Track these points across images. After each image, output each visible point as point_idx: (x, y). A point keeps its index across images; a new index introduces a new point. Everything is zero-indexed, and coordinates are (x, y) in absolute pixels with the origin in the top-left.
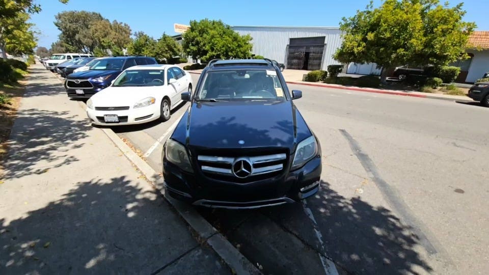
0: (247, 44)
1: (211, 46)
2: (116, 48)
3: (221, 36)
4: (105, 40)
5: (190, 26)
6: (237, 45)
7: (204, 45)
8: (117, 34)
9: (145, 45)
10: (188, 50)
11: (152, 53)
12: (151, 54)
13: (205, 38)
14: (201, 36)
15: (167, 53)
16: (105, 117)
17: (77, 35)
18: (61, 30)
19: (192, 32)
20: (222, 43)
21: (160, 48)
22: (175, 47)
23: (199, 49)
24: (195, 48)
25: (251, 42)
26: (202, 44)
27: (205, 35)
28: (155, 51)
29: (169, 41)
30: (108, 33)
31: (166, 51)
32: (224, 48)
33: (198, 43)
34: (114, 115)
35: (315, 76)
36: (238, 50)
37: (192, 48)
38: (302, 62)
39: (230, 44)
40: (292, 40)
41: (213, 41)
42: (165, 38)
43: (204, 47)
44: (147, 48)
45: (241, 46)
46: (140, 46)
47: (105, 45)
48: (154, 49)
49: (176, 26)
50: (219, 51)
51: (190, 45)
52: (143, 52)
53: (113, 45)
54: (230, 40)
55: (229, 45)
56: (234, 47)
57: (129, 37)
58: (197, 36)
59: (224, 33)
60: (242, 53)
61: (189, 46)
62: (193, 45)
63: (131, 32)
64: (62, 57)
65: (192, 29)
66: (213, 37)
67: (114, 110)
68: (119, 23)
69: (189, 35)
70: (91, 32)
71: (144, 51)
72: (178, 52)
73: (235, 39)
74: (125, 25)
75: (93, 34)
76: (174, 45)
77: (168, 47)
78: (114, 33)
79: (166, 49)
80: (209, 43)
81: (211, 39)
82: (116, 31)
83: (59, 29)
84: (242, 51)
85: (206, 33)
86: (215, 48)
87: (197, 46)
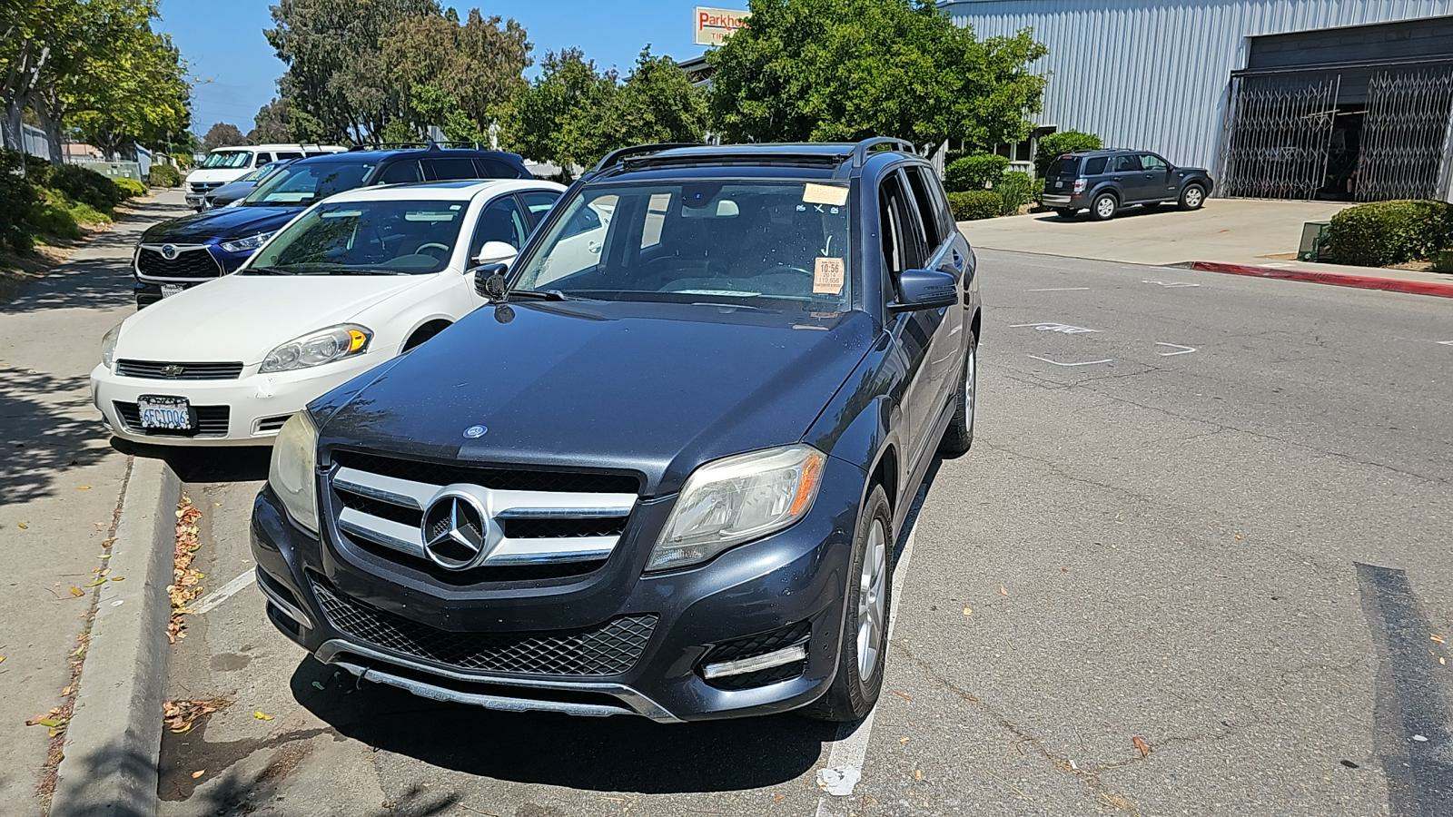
0: (1012, 78)
1: (832, 94)
2: (459, 120)
3: (884, 46)
4: (430, 90)
5: (750, 15)
6: (959, 84)
7: (803, 93)
8: (475, 64)
9: (566, 103)
10: (732, 118)
11: (589, 136)
12: (587, 142)
13: (812, 62)
14: (795, 55)
15: (648, 136)
16: (144, 407)
17: (335, 75)
18: (287, 59)
19: (756, 38)
20: (883, 81)
21: (622, 116)
22: (686, 108)
23: (780, 115)
24: (759, 110)
25: (1032, 69)
26: (794, 88)
27: (810, 49)
28: (601, 127)
29: (661, 85)
30: (441, 61)
31: (648, 124)
32: (891, 105)
33: (775, 87)
34: (175, 400)
35: (1379, 230)
36: (962, 107)
37: (746, 106)
38: (1320, 155)
39: (924, 83)
40: (1257, 45)
41: (841, 70)
42: (647, 71)
43: (801, 103)
44: (574, 117)
45: (982, 91)
46: (547, 109)
47: (421, 108)
48: (598, 118)
49: (704, 19)
50: (869, 119)
51: (742, 94)
52: (554, 135)
53: (452, 108)
54: (928, 62)
55: (918, 88)
56: (943, 94)
57: (517, 72)
58: (775, 55)
59: (901, 32)
60: (981, 121)
61: (734, 100)
62: (752, 96)
63: (529, 55)
64: (241, 158)
65: (757, 27)
66: (844, 53)
67: (181, 377)
68: (486, 19)
69: (739, 51)
70: (382, 62)
71: (559, 127)
72: (695, 129)
73: (954, 57)
74: (510, 27)
75: (389, 71)
76: (685, 97)
77: (657, 111)
78: (463, 60)
79: (650, 117)
80: (827, 82)
81: (834, 65)
82: (473, 55)
83: (280, 55)
84: (982, 112)
85: (815, 40)
86: (849, 106)
87: (770, 99)
